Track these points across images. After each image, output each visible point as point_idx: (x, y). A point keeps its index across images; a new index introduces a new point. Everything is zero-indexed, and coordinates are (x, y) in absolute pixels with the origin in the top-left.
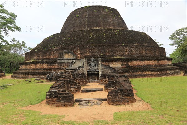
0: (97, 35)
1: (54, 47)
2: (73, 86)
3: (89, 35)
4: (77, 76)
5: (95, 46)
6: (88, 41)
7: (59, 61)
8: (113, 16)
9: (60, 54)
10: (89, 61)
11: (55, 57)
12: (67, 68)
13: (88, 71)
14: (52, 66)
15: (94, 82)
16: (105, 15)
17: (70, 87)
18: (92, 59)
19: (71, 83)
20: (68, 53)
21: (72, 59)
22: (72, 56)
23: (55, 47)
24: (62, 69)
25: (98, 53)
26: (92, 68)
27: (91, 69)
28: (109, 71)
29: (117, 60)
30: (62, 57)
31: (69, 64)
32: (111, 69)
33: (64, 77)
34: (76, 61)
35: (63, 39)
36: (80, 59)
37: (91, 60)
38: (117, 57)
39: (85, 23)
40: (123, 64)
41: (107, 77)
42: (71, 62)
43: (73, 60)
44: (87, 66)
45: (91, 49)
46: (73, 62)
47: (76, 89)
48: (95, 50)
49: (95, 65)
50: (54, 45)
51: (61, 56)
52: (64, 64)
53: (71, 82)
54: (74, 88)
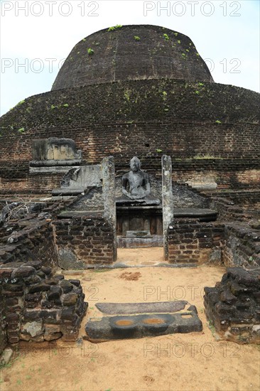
0: (142, 96)
1: (23, 129)
2: (38, 309)
3: (122, 95)
4: (77, 230)
5: (139, 125)
6: (118, 111)
7: (32, 170)
8: (182, 52)
9: (37, 149)
10: (120, 167)
11: (24, 157)
12: (55, 191)
13: (118, 204)
14: (13, 184)
15: (142, 244)
16: (162, 47)
17: (23, 313)
18: (132, 164)
19: (26, 291)
20: (58, 145)
21: (70, 162)
22: (72, 153)
23: (26, 130)
24: (44, 193)
25: (148, 145)
26: (133, 192)
27: (129, 195)
28: (188, 202)
29: (204, 167)
30: (42, 157)
31: (62, 179)
32: (196, 195)
33: (14, 243)
34: (83, 168)
35: (48, 109)
36: (95, 163)
37: (129, 167)
38: (206, 157)
39: (109, 68)
40: (222, 179)
41: (194, 233)
42: (67, 171)
43: (73, 165)
44: (116, 186)
45: (128, 134)
46: (71, 171)
47: (57, 328)
48: (140, 136)
49: (143, 184)
50: (24, 125)
51: (38, 154)
52: (48, 179)
53: (28, 284)
54: (43, 317)
